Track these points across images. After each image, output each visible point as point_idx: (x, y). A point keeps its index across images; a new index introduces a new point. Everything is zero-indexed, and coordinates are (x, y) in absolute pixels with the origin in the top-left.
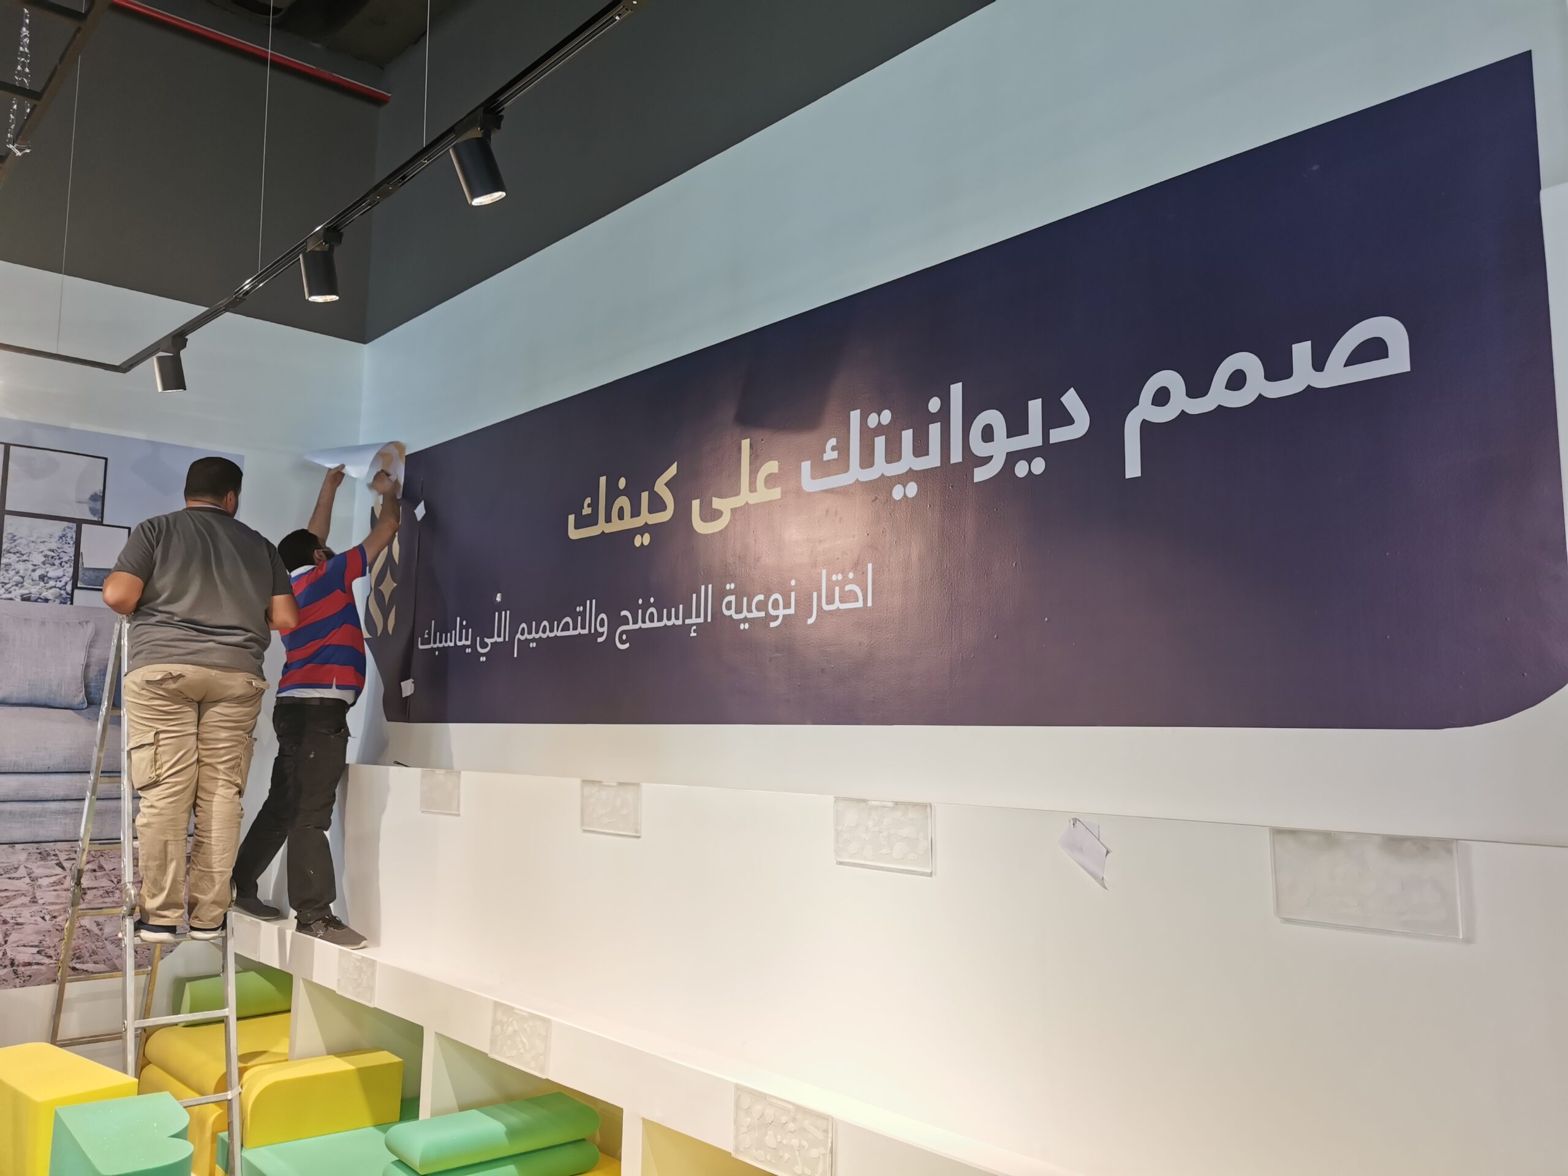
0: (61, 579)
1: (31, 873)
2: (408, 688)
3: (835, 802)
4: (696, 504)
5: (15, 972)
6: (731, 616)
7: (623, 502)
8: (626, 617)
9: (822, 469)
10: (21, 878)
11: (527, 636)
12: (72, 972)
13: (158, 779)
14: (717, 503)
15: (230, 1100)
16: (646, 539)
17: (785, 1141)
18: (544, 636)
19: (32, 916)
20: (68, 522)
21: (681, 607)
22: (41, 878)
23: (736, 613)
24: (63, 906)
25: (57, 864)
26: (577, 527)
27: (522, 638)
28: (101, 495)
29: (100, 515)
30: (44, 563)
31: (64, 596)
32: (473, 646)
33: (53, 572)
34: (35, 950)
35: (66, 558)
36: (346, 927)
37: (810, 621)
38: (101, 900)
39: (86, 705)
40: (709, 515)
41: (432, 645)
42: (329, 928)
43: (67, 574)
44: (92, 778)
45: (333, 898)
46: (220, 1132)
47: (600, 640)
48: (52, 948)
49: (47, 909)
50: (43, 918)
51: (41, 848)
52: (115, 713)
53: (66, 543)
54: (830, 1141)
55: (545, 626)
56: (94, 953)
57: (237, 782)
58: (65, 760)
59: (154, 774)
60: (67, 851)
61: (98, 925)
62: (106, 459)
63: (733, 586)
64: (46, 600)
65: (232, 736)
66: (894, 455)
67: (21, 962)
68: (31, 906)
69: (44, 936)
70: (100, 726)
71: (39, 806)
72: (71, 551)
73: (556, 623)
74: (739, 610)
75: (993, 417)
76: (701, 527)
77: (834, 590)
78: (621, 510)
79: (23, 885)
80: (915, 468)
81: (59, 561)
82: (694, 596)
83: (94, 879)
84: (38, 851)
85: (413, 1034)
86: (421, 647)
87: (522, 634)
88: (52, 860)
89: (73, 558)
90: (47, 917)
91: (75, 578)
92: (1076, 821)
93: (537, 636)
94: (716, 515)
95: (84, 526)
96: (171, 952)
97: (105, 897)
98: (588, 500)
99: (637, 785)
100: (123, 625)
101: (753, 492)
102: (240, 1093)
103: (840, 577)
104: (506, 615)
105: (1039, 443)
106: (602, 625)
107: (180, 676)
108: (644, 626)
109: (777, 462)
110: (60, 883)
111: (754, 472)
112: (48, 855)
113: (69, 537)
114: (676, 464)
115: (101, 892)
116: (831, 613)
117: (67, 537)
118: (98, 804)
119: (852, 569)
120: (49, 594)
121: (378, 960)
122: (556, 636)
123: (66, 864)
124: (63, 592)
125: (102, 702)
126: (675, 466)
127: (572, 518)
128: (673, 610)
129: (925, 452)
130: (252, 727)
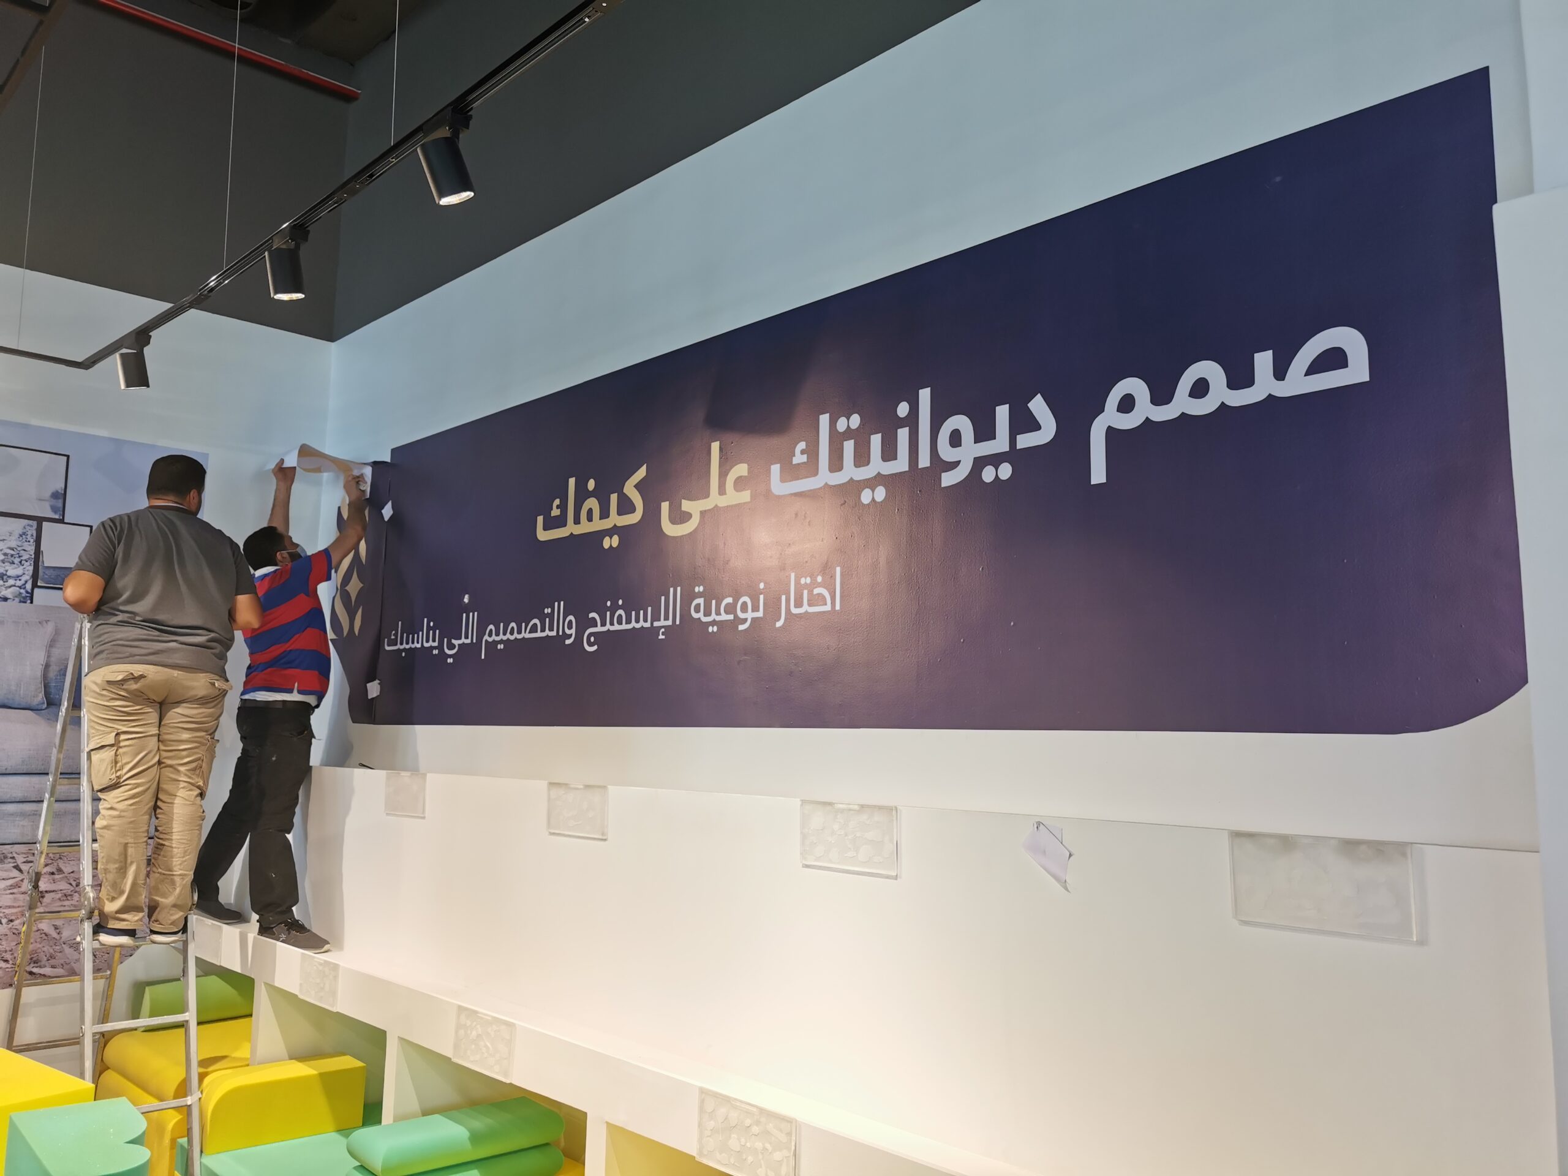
0: (20, 578)
2: (374, 689)
3: (802, 805)
4: (665, 506)
6: (699, 618)
7: (592, 503)
8: (594, 618)
9: (791, 472)
11: (494, 638)
12: (29, 977)
13: (118, 781)
14: (686, 505)
15: (190, 1106)
16: (615, 541)
17: (748, 1145)
18: (512, 638)
20: (29, 519)
21: (650, 609)
23: (705, 615)
24: (20, 909)
25: (14, 867)
26: (546, 528)
27: (490, 640)
28: (63, 493)
29: (61, 513)
30: (3, 562)
31: (23, 595)
32: (440, 647)
33: (12, 571)
35: (26, 557)
36: (309, 931)
37: (779, 624)
38: (61, 903)
39: (45, 706)
40: (680, 517)
41: (399, 646)
42: (292, 931)
43: (26, 573)
44: (51, 779)
45: (296, 902)
46: (179, 1138)
47: (568, 642)
48: (8, 952)
49: (4, 913)
52: (75, 713)
53: (26, 541)
54: (793, 1144)
55: (513, 628)
56: (52, 957)
57: (199, 784)
58: (23, 762)
59: (113, 776)
60: (25, 853)
61: (56, 929)
62: (68, 457)
63: (701, 589)
64: (6, 599)
65: (195, 737)
66: (862, 458)
70: (59, 727)
72: (31, 549)
73: (523, 624)
74: (707, 613)
75: (961, 422)
76: (670, 529)
77: (802, 593)
78: (590, 511)
80: (884, 472)
81: (19, 560)
82: (663, 598)
83: (52, 882)
85: (376, 1038)
86: (388, 648)
87: (490, 635)
88: (10, 863)
89: (33, 556)
91: (35, 577)
92: (1039, 824)
93: (505, 638)
94: (685, 517)
95: (44, 523)
96: (131, 956)
97: (64, 900)
98: (557, 502)
99: (604, 787)
100: (83, 625)
101: (722, 495)
102: (200, 1099)
103: (808, 580)
104: (474, 617)
105: (1006, 448)
106: (570, 627)
107: (142, 677)
108: (612, 628)
109: (746, 465)
110: (18, 886)
111: (723, 475)
112: (6, 857)
113: (29, 536)
114: (645, 466)
115: (59, 895)
116: (799, 616)
117: (27, 535)
118: (57, 806)
119: (820, 572)
120: (8, 593)
121: (341, 964)
122: (524, 637)
123: (24, 867)
124: (22, 591)
125: (62, 703)
126: (644, 468)
127: (540, 519)
128: (642, 612)
129: (894, 457)
130: (214, 728)
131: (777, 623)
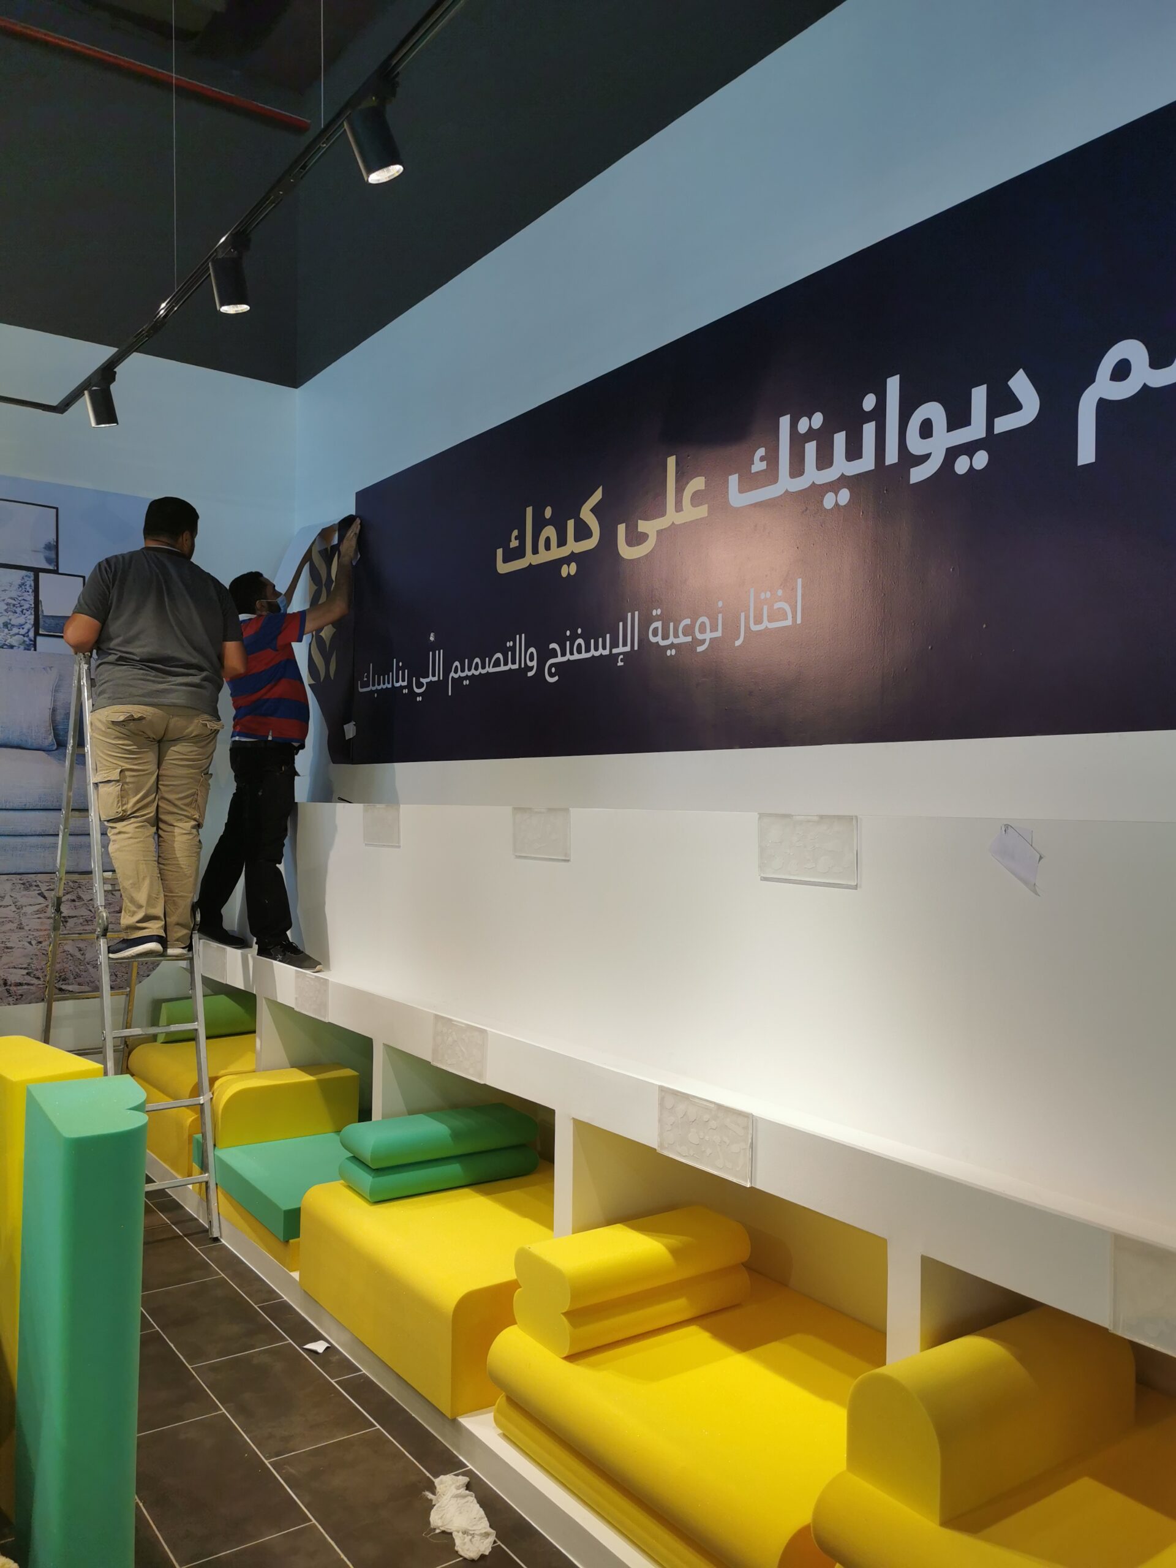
0: (23, 627)
1: (16, 902)
2: (350, 730)
3: (759, 818)
4: (621, 529)
5: (8, 991)
6: (658, 642)
7: (550, 532)
8: (554, 650)
9: (750, 482)
10: (8, 906)
11: (460, 674)
12: (57, 991)
13: (125, 814)
14: (643, 526)
15: (203, 1104)
16: (573, 568)
17: (707, 1138)
18: (477, 673)
19: (19, 941)
20: (26, 570)
21: (608, 636)
22: (26, 906)
23: (663, 639)
24: (46, 932)
25: (39, 894)
26: (505, 561)
27: (456, 676)
28: (55, 544)
29: (55, 564)
30: (6, 611)
31: (27, 643)
32: (409, 686)
33: (16, 620)
34: (25, 972)
35: (26, 606)
36: (302, 952)
37: (738, 643)
38: (82, 928)
39: (55, 747)
40: (636, 538)
41: (371, 688)
42: (287, 953)
43: (28, 622)
44: (64, 812)
45: (289, 926)
46: (195, 1134)
47: (530, 674)
48: (39, 970)
49: (33, 935)
50: (30, 943)
51: (25, 878)
52: (80, 751)
53: (25, 591)
54: (750, 1136)
55: (477, 663)
56: (78, 976)
57: (195, 816)
58: (40, 798)
59: (120, 809)
60: (47, 882)
61: (80, 950)
62: (57, 509)
63: (659, 612)
64: (12, 647)
65: (188, 774)
66: (825, 460)
67: (13, 982)
68: (18, 932)
69: (32, 959)
70: (67, 763)
71: (19, 840)
72: (31, 598)
73: (487, 659)
74: (665, 637)
75: (933, 411)
76: (626, 551)
77: (762, 609)
78: (548, 540)
79: (9, 912)
80: (848, 474)
81: (20, 609)
82: (621, 624)
83: (74, 908)
84: (21, 882)
85: (362, 1047)
86: (361, 690)
87: (456, 672)
88: (35, 890)
89: (33, 606)
90: (34, 942)
91: (36, 625)
92: (1007, 827)
93: (470, 674)
94: (641, 538)
95: (41, 574)
96: (148, 976)
97: (85, 925)
98: (515, 533)
99: (567, 810)
100: (81, 666)
101: (680, 511)
102: (212, 1099)
103: (768, 594)
104: (440, 655)
105: (983, 434)
106: (531, 659)
107: (141, 719)
108: (572, 658)
109: (704, 478)
110: (43, 911)
111: (680, 490)
112: (31, 885)
113: (28, 586)
114: (601, 488)
115: (81, 921)
116: (759, 633)
117: (26, 585)
118: (72, 838)
119: (781, 585)
120: (14, 641)
121: (330, 980)
122: (488, 672)
123: (46, 894)
124: (26, 639)
125: (68, 742)
126: (600, 490)
127: (500, 552)
128: (600, 640)
129: (859, 455)
130: (208, 764)
131: (736, 642)
